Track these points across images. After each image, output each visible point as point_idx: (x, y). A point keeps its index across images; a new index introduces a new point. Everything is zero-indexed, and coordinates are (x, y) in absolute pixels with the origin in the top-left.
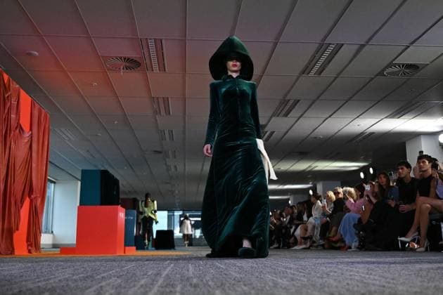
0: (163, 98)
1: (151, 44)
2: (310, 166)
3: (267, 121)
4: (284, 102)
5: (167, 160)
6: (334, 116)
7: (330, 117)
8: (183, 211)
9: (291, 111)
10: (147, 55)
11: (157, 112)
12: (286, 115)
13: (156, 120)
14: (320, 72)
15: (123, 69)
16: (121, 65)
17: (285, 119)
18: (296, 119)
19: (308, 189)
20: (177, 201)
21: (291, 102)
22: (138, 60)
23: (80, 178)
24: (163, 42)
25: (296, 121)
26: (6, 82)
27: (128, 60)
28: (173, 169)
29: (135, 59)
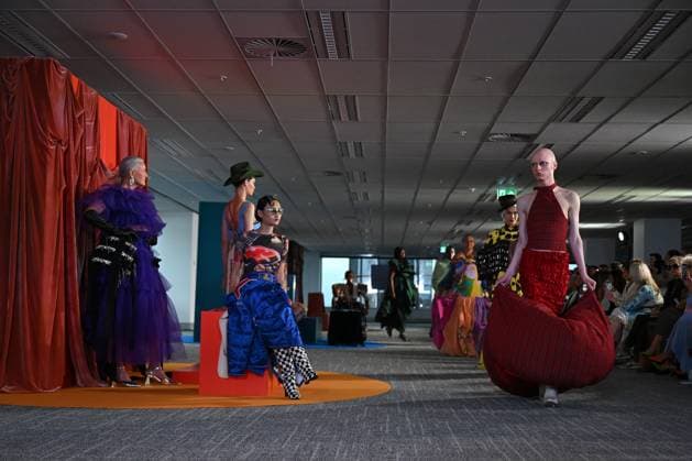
0: (346, 97)
1: (326, 19)
2: (619, 197)
3: (538, 130)
4: (573, 101)
5: (350, 185)
6: (670, 120)
7: (662, 122)
8: (379, 258)
9: (586, 113)
10: (317, 37)
11: (333, 116)
12: (577, 119)
13: (332, 128)
14: (645, 55)
15: (275, 55)
16: (270, 50)
17: (575, 126)
18: (594, 126)
19: (616, 231)
20: (367, 243)
21: (586, 101)
22: (301, 42)
23: (197, 209)
24: (348, 15)
25: (594, 131)
26: (75, 89)
27: (285, 42)
28: (361, 198)
29: (295, 41)
